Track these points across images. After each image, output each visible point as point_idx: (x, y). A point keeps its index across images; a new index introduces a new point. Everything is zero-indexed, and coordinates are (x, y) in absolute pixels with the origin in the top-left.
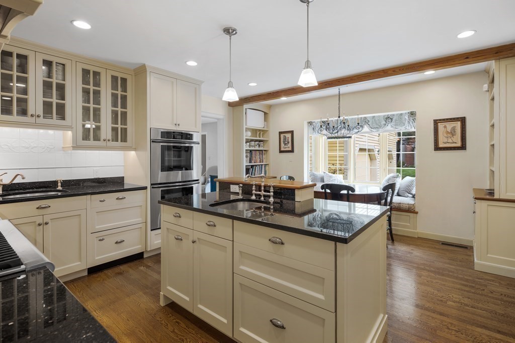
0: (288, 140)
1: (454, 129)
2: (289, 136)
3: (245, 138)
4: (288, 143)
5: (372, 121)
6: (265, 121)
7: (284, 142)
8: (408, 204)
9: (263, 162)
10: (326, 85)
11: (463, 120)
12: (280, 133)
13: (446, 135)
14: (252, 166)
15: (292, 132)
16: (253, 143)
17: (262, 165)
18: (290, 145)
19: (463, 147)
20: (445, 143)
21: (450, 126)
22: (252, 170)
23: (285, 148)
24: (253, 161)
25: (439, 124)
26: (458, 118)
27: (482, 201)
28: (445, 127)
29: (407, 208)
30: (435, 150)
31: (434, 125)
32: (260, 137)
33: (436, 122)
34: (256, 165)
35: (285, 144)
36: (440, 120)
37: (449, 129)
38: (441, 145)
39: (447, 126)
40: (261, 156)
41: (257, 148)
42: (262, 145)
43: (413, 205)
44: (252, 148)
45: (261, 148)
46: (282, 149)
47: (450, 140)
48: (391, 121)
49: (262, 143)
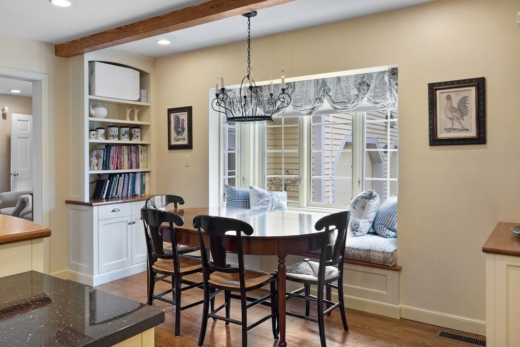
0: (183, 124)
1: (464, 101)
2: (184, 116)
3: (87, 119)
4: (183, 130)
5: (336, 90)
6: (142, 87)
7: (176, 128)
8: (383, 252)
9: (138, 167)
10: (212, 7)
11: (480, 84)
12: (170, 111)
13: (450, 115)
14: (111, 176)
15: (189, 110)
16: (115, 131)
17: (135, 173)
18: (185, 134)
19: (480, 139)
20: (448, 130)
21: (457, 95)
22: (111, 184)
23: (178, 140)
24: (111, 166)
25: (438, 92)
26: (471, 80)
27: (498, 257)
28: (449, 98)
29: (381, 259)
30: (430, 145)
31: (430, 93)
32: (132, 118)
33: (433, 88)
34: (120, 174)
35: (178, 133)
36: (440, 84)
37: (455, 103)
38: (441, 135)
39: (452, 95)
40: (134, 156)
41: (126, 140)
42: (139, 134)
43: (392, 253)
44: (111, 141)
45: (134, 141)
46: (173, 143)
47: (457, 125)
48: (368, 90)
49: (137, 130)
